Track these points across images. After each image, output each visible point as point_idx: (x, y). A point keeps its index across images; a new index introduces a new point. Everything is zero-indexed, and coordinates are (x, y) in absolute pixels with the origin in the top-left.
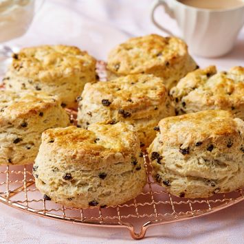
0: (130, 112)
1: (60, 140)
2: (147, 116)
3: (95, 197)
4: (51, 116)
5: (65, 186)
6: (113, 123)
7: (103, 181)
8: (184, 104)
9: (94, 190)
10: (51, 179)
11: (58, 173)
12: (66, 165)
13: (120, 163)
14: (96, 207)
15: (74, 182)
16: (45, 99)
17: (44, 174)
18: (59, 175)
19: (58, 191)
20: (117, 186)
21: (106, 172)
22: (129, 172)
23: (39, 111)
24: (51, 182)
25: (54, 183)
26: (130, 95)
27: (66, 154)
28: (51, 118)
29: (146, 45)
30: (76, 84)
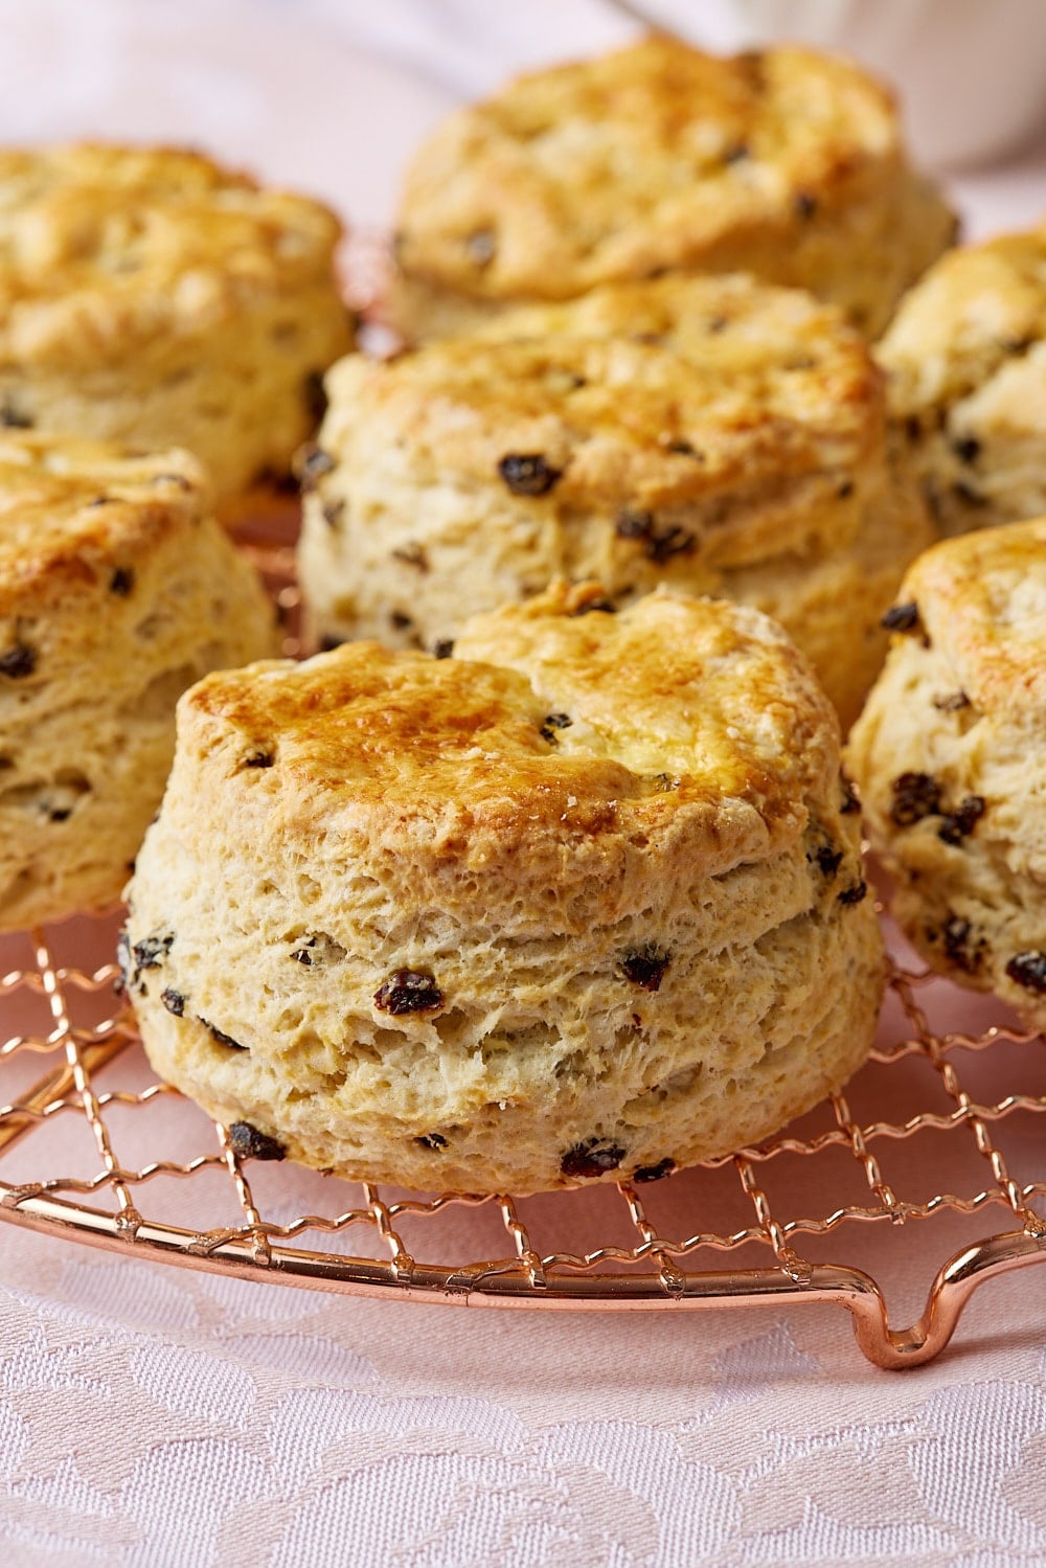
0: (691, 523)
1: (316, 747)
2: (797, 540)
3: (600, 1113)
4: (180, 589)
5: (390, 1057)
6: (606, 604)
7: (651, 1001)
8: (969, 450)
9: (595, 1063)
10: (292, 1018)
11: (335, 972)
12: (391, 915)
13: (744, 867)
14: (607, 1177)
15: (453, 1025)
16: (125, 482)
17: (229, 986)
18: (352, 987)
19: (345, 1093)
20: (744, 1025)
21: (666, 941)
22: (798, 924)
23: (108, 560)
24: (290, 1037)
25: (309, 1042)
26: (672, 416)
27: (389, 839)
28: (184, 602)
29: (636, 100)
30: (248, 376)
